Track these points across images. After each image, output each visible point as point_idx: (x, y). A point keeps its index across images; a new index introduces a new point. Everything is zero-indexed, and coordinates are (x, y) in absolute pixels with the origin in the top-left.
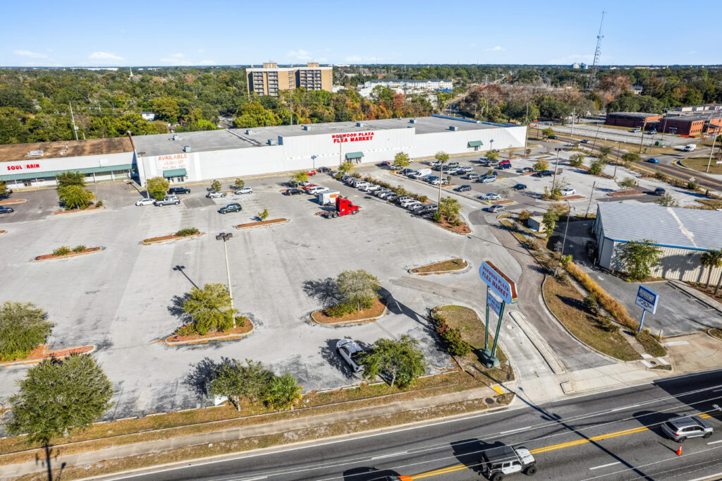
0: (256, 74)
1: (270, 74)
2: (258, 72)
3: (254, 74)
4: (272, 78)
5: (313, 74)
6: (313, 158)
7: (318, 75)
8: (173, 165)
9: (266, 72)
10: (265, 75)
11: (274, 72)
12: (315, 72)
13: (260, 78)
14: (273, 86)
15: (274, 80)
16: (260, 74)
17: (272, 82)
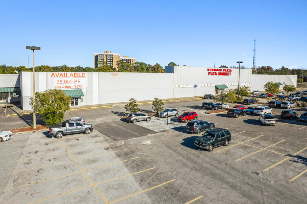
0: (100, 56)
1: (109, 56)
2: (101, 55)
3: (99, 56)
4: (110, 58)
5: (126, 61)
6: (195, 86)
7: (129, 62)
8: (67, 85)
9: (106, 55)
10: (105, 57)
11: (111, 55)
12: (128, 60)
13: (103, 58)
14: (110, 63)
15: (111, 60)
16: (103, 56)
17: (110, 61)
